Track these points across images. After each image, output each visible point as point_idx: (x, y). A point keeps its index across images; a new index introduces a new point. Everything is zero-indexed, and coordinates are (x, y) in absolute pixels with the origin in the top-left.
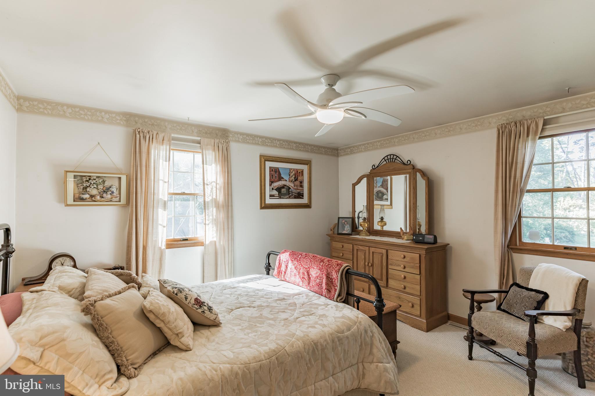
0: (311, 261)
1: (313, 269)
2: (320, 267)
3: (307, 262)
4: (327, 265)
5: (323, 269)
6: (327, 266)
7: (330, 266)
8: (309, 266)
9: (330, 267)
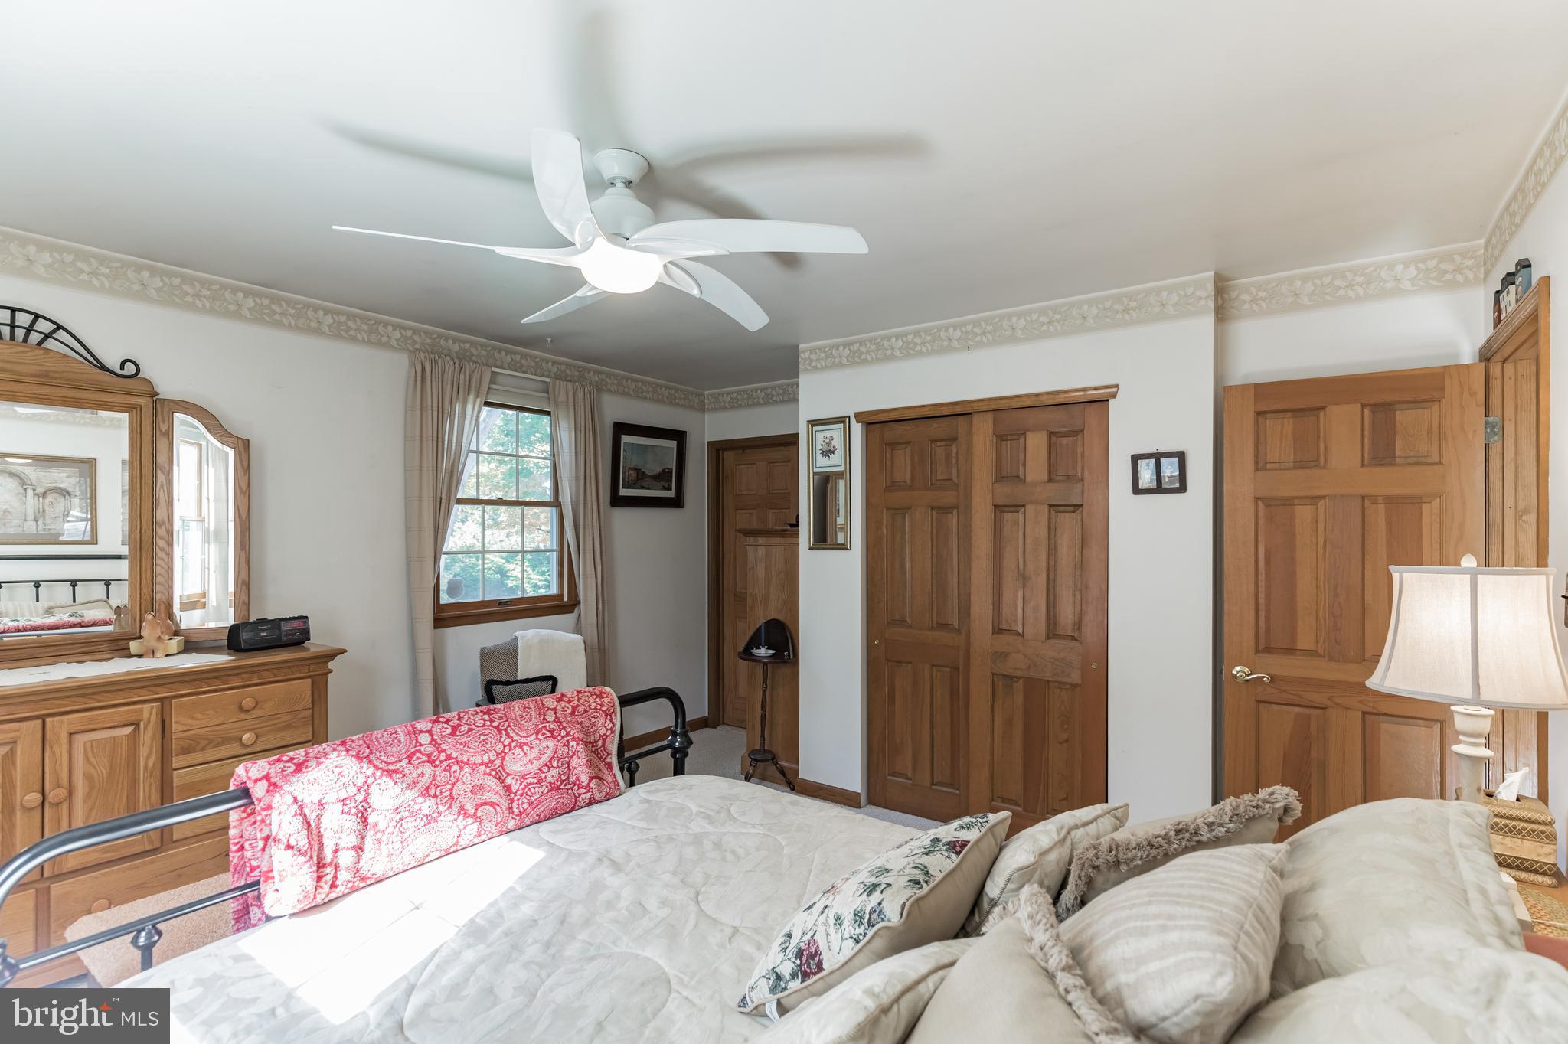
0: (500, 731)
1: (518, 750)
2: (552, 726)
3: (484, 741)
4: (569, 711)
5: (564, 728)
6: (573, 713)
7: (582, 709)
8: (499, 749)
9: (586, 711)
